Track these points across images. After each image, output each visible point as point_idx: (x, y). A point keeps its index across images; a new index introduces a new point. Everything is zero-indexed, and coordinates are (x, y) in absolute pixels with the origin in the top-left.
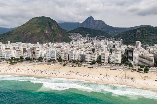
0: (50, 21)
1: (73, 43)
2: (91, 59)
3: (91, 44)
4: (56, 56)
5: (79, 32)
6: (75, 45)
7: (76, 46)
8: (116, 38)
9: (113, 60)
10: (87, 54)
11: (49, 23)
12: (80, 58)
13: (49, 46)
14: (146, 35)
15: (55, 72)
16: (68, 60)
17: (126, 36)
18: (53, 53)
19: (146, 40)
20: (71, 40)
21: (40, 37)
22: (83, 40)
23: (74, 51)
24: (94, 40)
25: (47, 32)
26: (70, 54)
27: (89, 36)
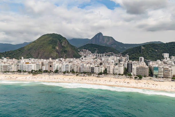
0: (60, 38)
1: (82, 59)
2: (99, 71)
3: (100, 59)
4: (69, 69)
5: (88, 48)
7: (86, 61)
8: (124, 55)
9: (117, 72)
10: (96, 67)
11: (60, 40)
12: (90, 70)
13: (61, 61)
14: (150, 52)
15: (71, 79)
16: (79, 72)
17: (133, 52)
18: (67, 66)
19: (150, 56)
20: (81, 56)
21: (52, 53)
22: (92, 56)
23: (85, 65)
24: (103, 56)
25: (58, 49)
26: (81, 67)
27: (98, 53)
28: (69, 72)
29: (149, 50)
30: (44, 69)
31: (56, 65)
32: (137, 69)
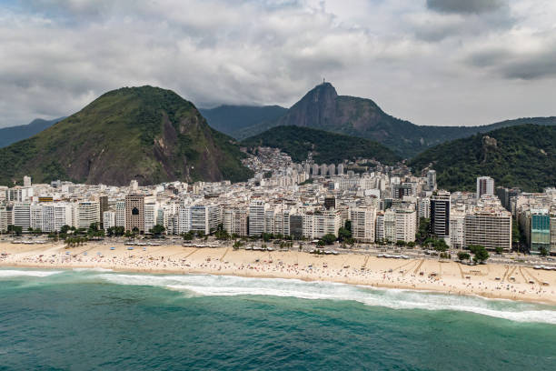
0: (172, 103)
1: (257, 184)
2: (321, 231)
3: (325, 185)
4: (207, 224)
5: (280, 144)
6: (266, 191)
7: (271, 192)
8: (417, 167)
9: (387, 232)
10: (309, 213)
11: (171, 113)
12: (286, 229)
13: (176, 192)
14: (518, 156)
15: (213, 263)
16: (245, 235)
17: (450, 158)
18: (199, 212)
19: (517, 173)
20: (251, 174)
21: (141, 163)
22: (294, 172)
23: (267, 207)
24: (337, 173)
25: (163, 145)
26: (253, 215)
27: (318, 161)
28: (207, 233)
29: (513, 151)
30: (112, 224)
31: (156, 207)
32: (469, 222)
